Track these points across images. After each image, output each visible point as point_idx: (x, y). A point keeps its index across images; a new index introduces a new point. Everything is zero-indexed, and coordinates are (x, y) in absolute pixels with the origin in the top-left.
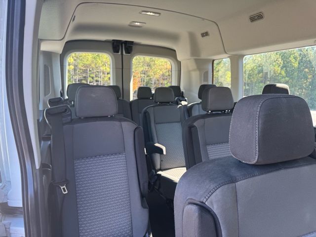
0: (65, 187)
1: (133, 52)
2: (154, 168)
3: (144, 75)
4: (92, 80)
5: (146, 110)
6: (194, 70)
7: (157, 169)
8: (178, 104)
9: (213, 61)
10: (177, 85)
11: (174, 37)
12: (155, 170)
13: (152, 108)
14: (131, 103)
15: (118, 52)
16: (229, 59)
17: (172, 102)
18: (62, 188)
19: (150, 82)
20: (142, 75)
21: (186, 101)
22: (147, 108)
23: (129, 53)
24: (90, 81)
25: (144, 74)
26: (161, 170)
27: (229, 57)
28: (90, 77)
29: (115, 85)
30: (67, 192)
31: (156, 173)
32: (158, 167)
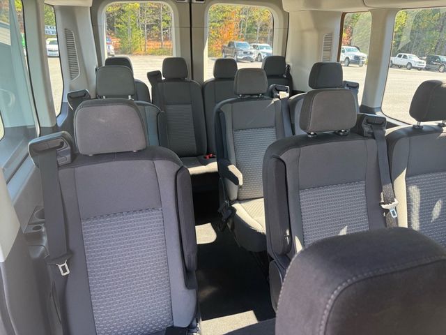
0: (65, 264)
2: (228, 198)
3: (244, 16)
4: (167, 26)
5: (219, 109)
6: (309, 30)
7: (232, 199)
8: (272, 97)
9: (344, 14)
10: (280, 55)
12: (230, 201)
13: (230, 105)
14: (204, 87)
16: (369, 14)
17: (262, 94)
18: (60, 266)
19: (254, 27)
20: (241, 16)
21: (286, 91)
22: (222, 105)
24: (164, 26)
25: (245, 14)
26: (239, 200)
27: (369, 10)
28: (164, 20)
29: (179, 56)
30: (68, 272)
31: (231, 205)
32: (234, 196)
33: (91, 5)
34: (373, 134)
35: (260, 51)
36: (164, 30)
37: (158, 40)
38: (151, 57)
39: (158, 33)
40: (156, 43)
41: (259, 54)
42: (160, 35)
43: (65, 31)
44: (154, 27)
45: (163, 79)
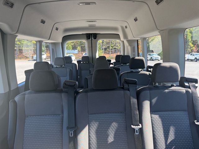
1: (97, 38)
11: (116, 29)
15: (90, 39)
23: (95, 39)
33: (61, 42)
35: (152, 56)
37: (109, 54)
41: (151, 57)
42: (109, 52)
43: (52, 49)
44: (107, 49)
45: (82, 62)
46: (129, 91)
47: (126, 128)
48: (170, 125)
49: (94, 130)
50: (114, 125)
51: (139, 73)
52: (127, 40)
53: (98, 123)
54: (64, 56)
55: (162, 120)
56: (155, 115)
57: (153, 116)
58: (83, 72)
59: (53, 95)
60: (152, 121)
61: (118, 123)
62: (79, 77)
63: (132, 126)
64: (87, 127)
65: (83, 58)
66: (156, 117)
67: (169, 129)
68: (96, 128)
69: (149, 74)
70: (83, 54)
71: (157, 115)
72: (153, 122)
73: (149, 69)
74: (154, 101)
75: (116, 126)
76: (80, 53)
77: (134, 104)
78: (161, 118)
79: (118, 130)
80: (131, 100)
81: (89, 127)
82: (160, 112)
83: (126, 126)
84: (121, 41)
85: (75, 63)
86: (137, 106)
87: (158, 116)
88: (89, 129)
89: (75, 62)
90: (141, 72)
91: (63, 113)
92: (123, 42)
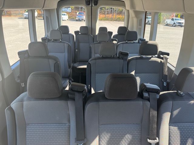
1: (98, 5)
9: (146, 12)
15: (89, 5)
23: (96, 5)
33: (56, 8)
34: (123, 58)
36: (107, 10)
37: (104, 14)
38: (101, 21)
39: (105, 11)
40: (103, 15)
42: (105, 12)
43: (46, 17)
44: (103, 8)
45: (80, 33)
46: (149, 101)
47: (141, 140)
48: (189, 138)
49: (105, 141)
50: (128, 137)
51: (150, 60)
52: (134, 11)
53: (110, 134)
54: (60, 26)
55: (180, 132)
56: (174, 127)
57: (172, 127)
58: (81, 45)
59: (58, 103)
60: (169, 133)
61: (132, 135)
62: (77, 50)
63: (148, 140)
64: (97, 138)
65: (82, 28)
66: (175, 129)
67: (187, 141)
68: (107, 139)
69: (161, 61)
70: (76, 13)
71: (176, 126)
72: (171, 134)
73: (162, 56)
74: (176, 112)
75: (130, 137)
76: (74, 11)
77: (153, 116)
78: (180, 130)
79: (132, 142)
80: (150, 113)
81: (99, 139)
82: (180, 124)
83: (141, 138)
84: (126, 9)
85: (73, 34)
86: (156, 120)
87: (177, 128)
88: (99, 140)
89: (72, 32)
90: (152, 58)
91: (69, 121)
92: (128, 11)
